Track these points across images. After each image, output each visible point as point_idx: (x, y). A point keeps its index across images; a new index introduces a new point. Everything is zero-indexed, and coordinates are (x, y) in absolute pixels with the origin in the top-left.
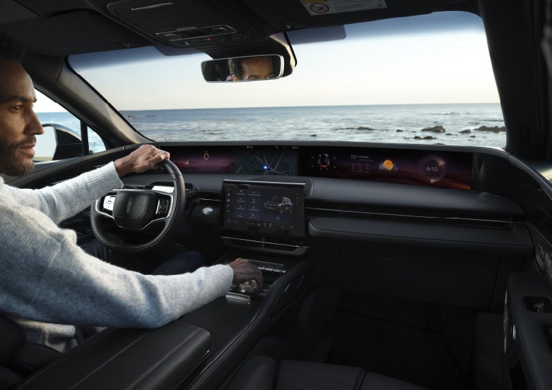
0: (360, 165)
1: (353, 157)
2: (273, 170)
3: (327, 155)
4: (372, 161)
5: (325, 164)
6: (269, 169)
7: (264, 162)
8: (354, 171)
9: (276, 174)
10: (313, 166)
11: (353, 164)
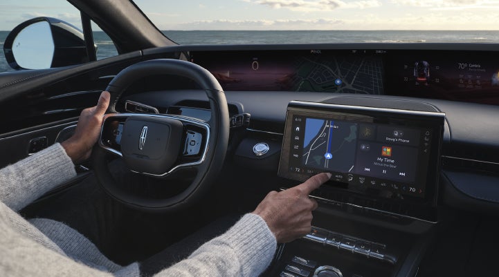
0: (470, 76)
1: (462, 66)
2: (349, 86)
3: (426, 63)
4: (484, 70)
5: (423, 76)
6: (343, 85)
7: (337, 73)
8: (463, 86)
9: (352, 92)
10: (406, 79)
11: (461, 76)
